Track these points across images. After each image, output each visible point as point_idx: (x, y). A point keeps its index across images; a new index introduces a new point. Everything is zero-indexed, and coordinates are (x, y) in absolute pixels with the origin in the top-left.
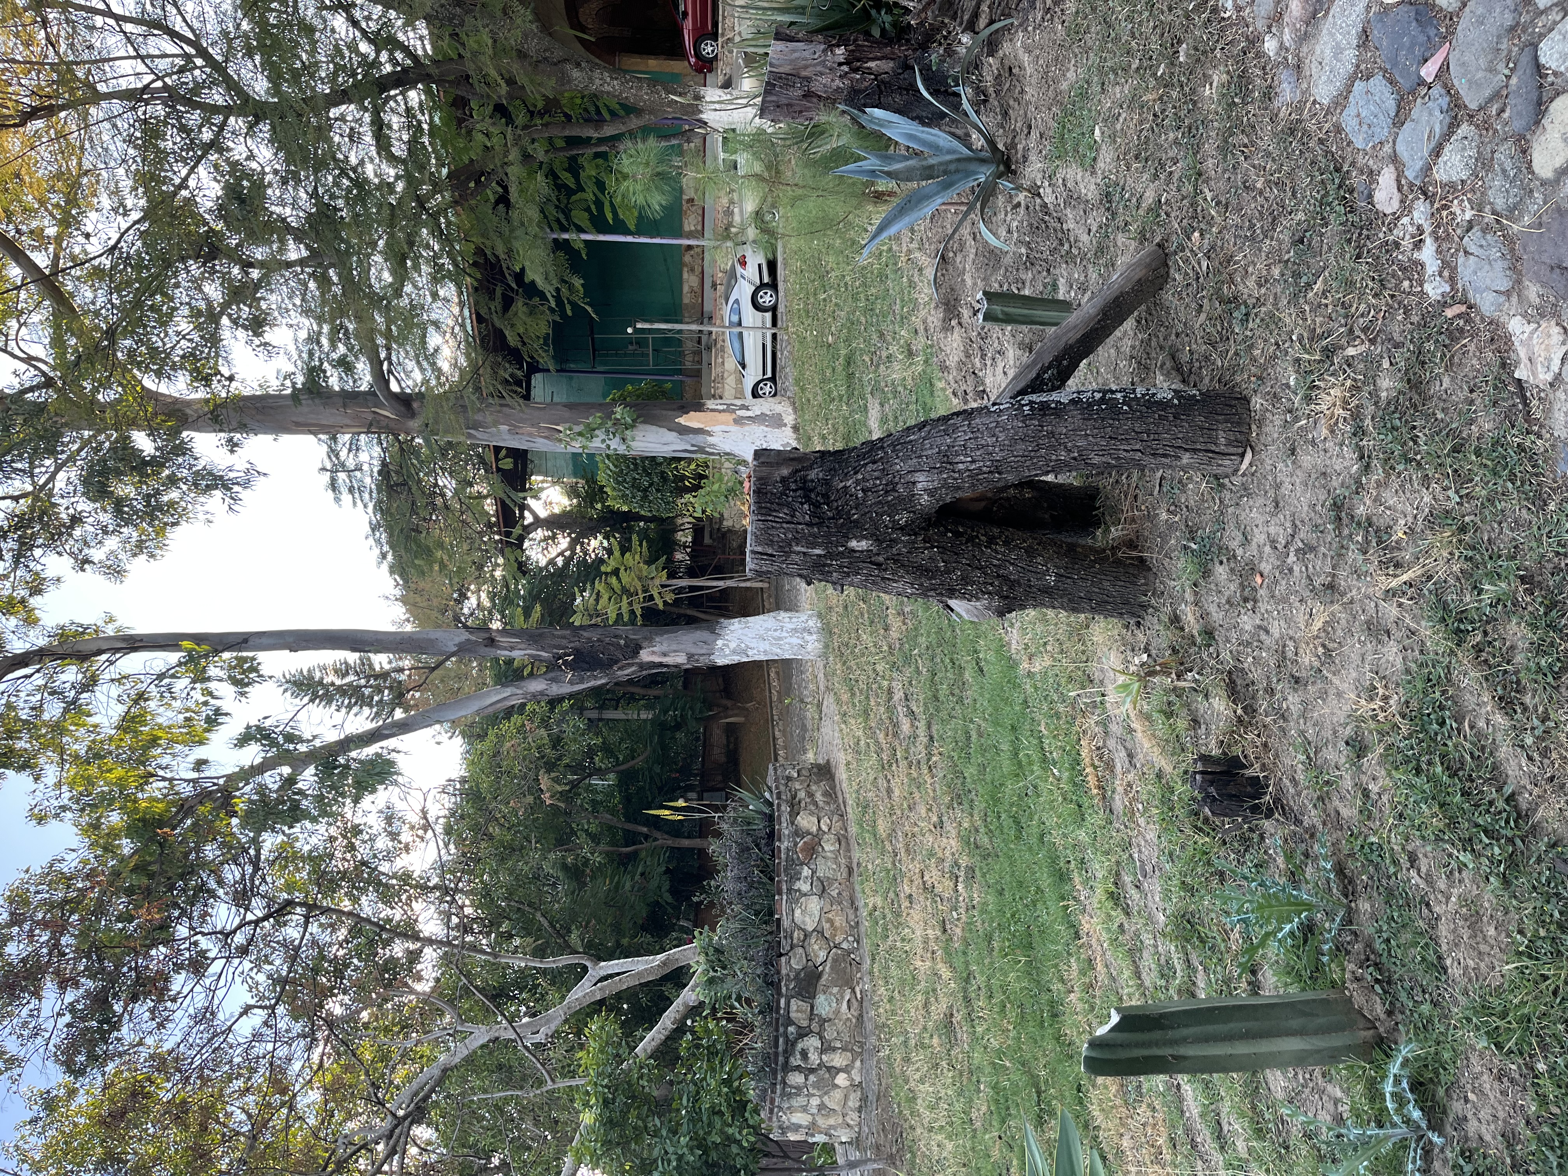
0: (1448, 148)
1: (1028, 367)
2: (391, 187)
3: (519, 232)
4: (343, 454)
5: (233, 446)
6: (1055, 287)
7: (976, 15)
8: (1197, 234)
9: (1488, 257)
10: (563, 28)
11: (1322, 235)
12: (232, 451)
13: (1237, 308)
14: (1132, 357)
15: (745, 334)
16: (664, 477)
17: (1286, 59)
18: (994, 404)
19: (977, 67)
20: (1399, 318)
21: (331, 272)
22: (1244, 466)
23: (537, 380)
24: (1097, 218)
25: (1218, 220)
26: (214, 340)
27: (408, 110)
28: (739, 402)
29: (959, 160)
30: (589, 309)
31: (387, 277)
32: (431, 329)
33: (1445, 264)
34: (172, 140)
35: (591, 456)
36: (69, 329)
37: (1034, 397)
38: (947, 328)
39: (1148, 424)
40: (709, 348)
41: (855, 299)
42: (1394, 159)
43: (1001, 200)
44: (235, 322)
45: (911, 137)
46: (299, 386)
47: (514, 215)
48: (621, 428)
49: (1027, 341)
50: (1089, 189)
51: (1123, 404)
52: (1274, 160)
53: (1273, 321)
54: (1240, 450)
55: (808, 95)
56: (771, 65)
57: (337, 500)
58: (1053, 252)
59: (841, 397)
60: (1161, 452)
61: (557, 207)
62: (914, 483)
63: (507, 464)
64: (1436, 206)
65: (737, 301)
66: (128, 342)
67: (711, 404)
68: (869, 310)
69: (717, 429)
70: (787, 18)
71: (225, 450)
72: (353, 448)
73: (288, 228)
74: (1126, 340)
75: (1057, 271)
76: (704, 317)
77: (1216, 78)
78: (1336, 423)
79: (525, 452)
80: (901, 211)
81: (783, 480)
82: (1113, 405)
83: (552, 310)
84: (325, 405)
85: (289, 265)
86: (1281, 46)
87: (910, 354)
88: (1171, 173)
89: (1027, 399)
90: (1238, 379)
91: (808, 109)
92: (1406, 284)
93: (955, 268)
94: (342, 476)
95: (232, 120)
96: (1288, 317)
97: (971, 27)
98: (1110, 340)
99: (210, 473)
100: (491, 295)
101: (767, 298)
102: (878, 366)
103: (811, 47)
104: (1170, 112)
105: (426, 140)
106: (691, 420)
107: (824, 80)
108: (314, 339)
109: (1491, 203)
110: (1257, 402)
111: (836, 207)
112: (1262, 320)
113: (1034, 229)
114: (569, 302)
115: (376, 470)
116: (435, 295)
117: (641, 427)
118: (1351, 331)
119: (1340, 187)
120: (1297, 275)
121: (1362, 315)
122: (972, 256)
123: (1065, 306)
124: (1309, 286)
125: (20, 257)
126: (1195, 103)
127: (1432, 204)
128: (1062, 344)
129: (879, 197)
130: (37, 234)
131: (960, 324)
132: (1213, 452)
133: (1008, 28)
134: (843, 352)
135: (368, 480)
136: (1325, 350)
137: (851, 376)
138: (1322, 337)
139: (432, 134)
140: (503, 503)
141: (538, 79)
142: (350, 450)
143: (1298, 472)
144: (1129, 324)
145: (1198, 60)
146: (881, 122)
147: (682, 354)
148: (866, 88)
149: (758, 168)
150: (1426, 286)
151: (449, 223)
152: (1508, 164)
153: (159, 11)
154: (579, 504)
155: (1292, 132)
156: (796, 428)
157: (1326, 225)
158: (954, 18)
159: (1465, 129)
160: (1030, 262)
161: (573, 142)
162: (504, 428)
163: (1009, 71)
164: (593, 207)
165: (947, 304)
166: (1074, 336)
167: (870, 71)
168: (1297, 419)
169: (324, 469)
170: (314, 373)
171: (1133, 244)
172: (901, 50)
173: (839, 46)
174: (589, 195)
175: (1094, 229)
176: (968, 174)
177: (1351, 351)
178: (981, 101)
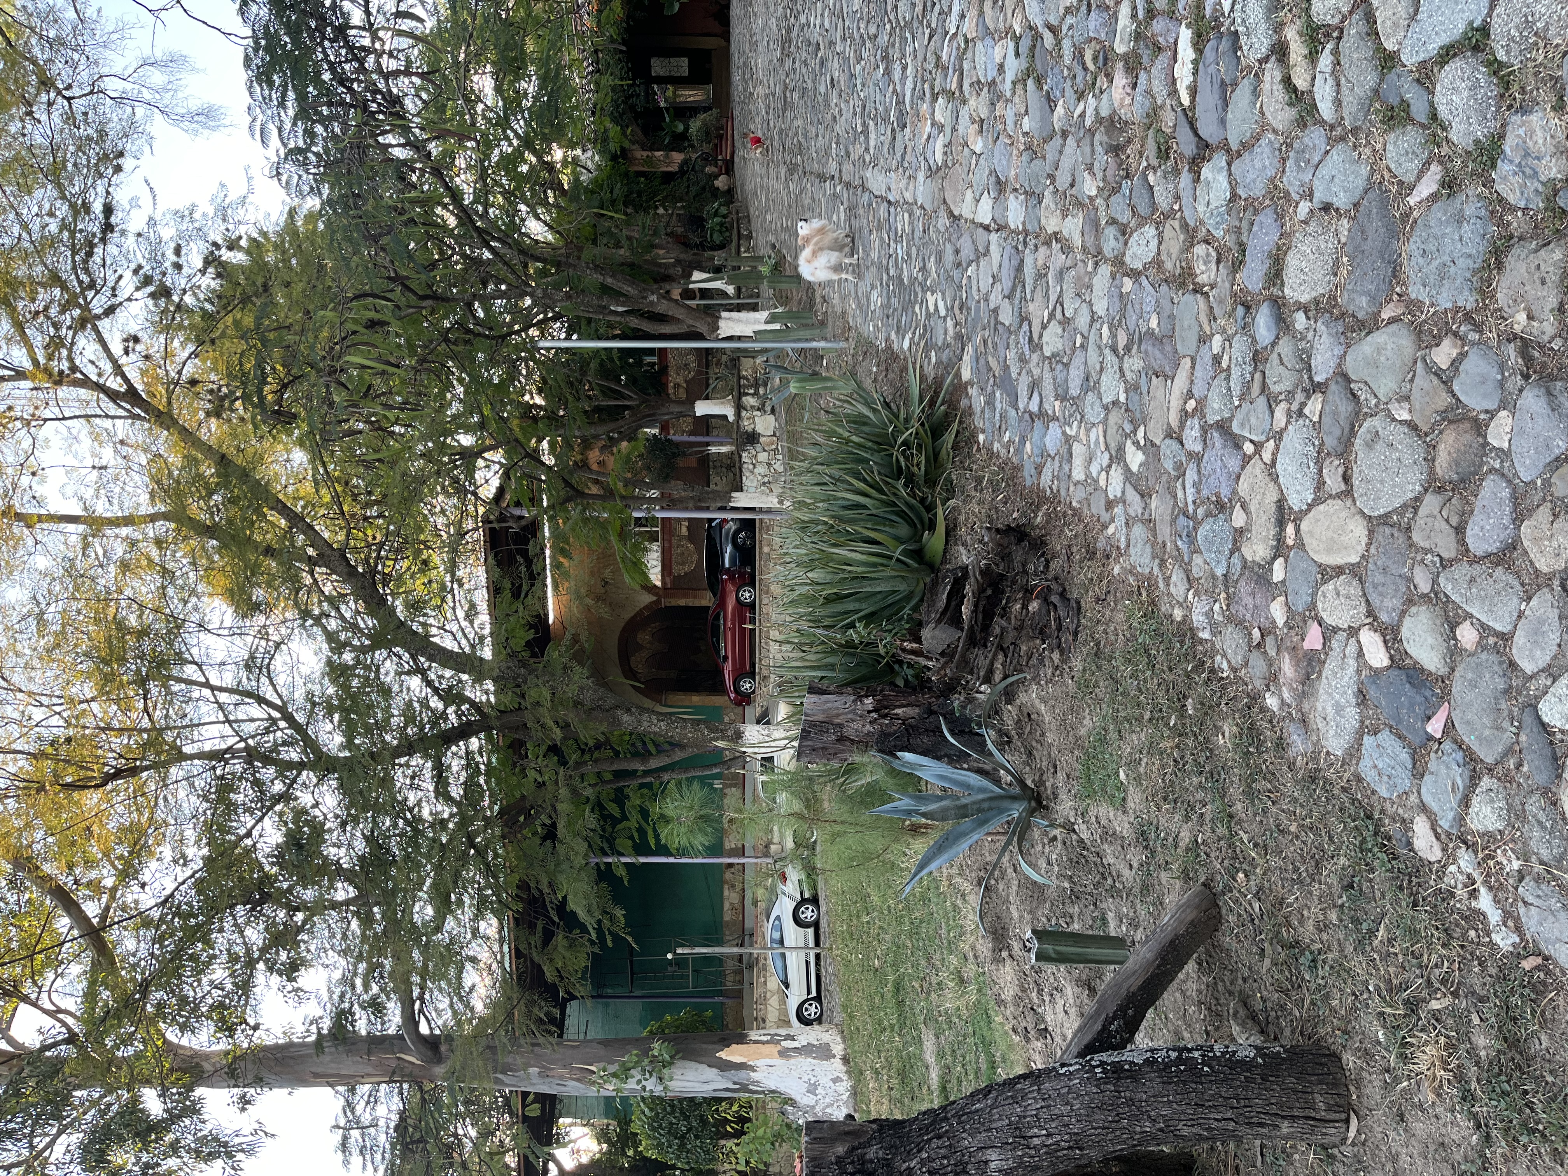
0: (1475, 801)
1: (1093, 1017)
2: (443, 823)
3: (565, 866)
4: (359, 1109)
5: (245, 1102)
6: (1104, 921)
7: (990, 671)
8: (1241, 875)
9: (1550, 906)
10: (616, 676)
11: (1370, 881)
12: (243, 1109)
13: (1302, 953)
14: (1200, 1003)
15: (788, 954)
16: (703, 1121)
17: (1290, 713)
18: (1063, 1065)
19: (997, 713)
20: (1476, 970)
21: (376, 909)
22: (1352, 1133)
23: (572, 1008)
24: (1136, 856)
25: (1261, 861)
26: (245, 987)
27: (468, 753)
28: (783, 1032)
29: (990, 799)
30: (629, 939)
31: (430, 911)
32: (468, 966)
33: (1507, 915)
34: (244, 795)
35: (624, 1100)
36: (104, 983)
37: (1104, 1057)
38: (998, 960)
39: (1235, 1089)
40: (751, 967)
41: (899, 920)
42: (1424, 808)
43: (1036, 833)
44: (271, 969)
45: (942, 777)
46: (325, 1032)
47: (561, 849)
48: (658, 1067)
49: (1084, 977)
50: (1123, 826)
51: (1204, 1063)
52: (1302, 806)
53: (1341, 970)
54: (1343, 1116)
55: (842, 739)
56: (806, 715)
57: (346, 1163)
58: (1097, 885)
59: (892, 1027)
60: (1255, 1120)
61: (602, 837)
62: (986, 1162)
63: (534, 1110)
64: (1480, 855)
65: (778, 918)
66: (158, 995)
67: (754, 1035)
68: (914, 933)
69: (760, 1063)
70: (819, 674)
71: (235, 1109)
72: (373, 1100)
73: (339, 869)
74: (1189, 983)
75: (1104, 905)
76: (745, 936)
77: (1226, 729)
78: (1441, 1086)
79: (554, 1097)
80: (939, 848)
81: (839, 1160)
82: (1190, 1063)
83: (592, 943)
84: (349, 1052)
85: (335, 905)
86: (1283, 703)
87: (962, 981)
88: (1202, 814)
89: (1097, 1058)
90: (1322, 1032)
91: (843, 751)
92: (1472, 934)
93: (999, 896)
94: (355, 1134)
95: (305, 773)
96: (1358, 965)
97: (987, 680)
98: (1174, 985)
99: (216, 1139)
100: (532, 926)
101: (809, 913)
102: (928, 993)
103: (842, 699)
104: (1189, 758)
105: (482, 780)
106: (732, 1054)
107: (855, 726)
108: (347, 981)
109: (1536, 854)
110: (1349, 1060)
111: (875, 842)
112: (1332, 967)
113: (1074, 864)
114: (610, 933)
115: (392, 1125)
116: (475, 932)
117: (679, 1063)
118: (1429, 983)
119: (1376, 834)
120: (1356, 921)
121: (1436, 966)
122: (1015, 888)
123: (1118, 942)
124: (1372, 933)
125: (72, 907)
126: (1211, 751)
127: (1476, 853)
128: (1123, 992)
129: (915, 829)
130: (96, 887)
131: (1011, 956)
132: (1314, 1119)
133: (1022, 681)
134: (891, 978)
135: (382, 1138)
136: (1407, 1002)
137: (900, 1003)
138: (1401, 988)
139: (488, 774)
140: (526, 1157)
141: (591, 725)
142: (368, 1103)
143: (1413, 1141)
144: (1191, 967)
145: (1206, 714)
146: (911, 765)
147: (722, 974)
148: (895, 732)
149: (797, 806)
150: (1493, 936)
151: (496, 855)
152: (1542, 816)
153: (254, 683)
154: (609, 1152)
155: (1313, 780)
156: (845, 1060)
157: (1372, 870)
158: (971, 673)
159: (1486, 782)
160: (1074, 896)
161: (619, 775)
162: (534, 1070)
163: (1028, 717)
164: (636, 835)
165: (994, 933)
166: (1135, 983)
167: (897, 717)
168: (1397, 1080)
169: (337, 1127)
170: (342, 1017)
171: (1178, 884)
172: (925, 698)
173: (867, 696)
174: (633, 822)
175: (1135, 865)
176: (1001, 811)
177: (1435, 1005)
178: (1005, 741)
